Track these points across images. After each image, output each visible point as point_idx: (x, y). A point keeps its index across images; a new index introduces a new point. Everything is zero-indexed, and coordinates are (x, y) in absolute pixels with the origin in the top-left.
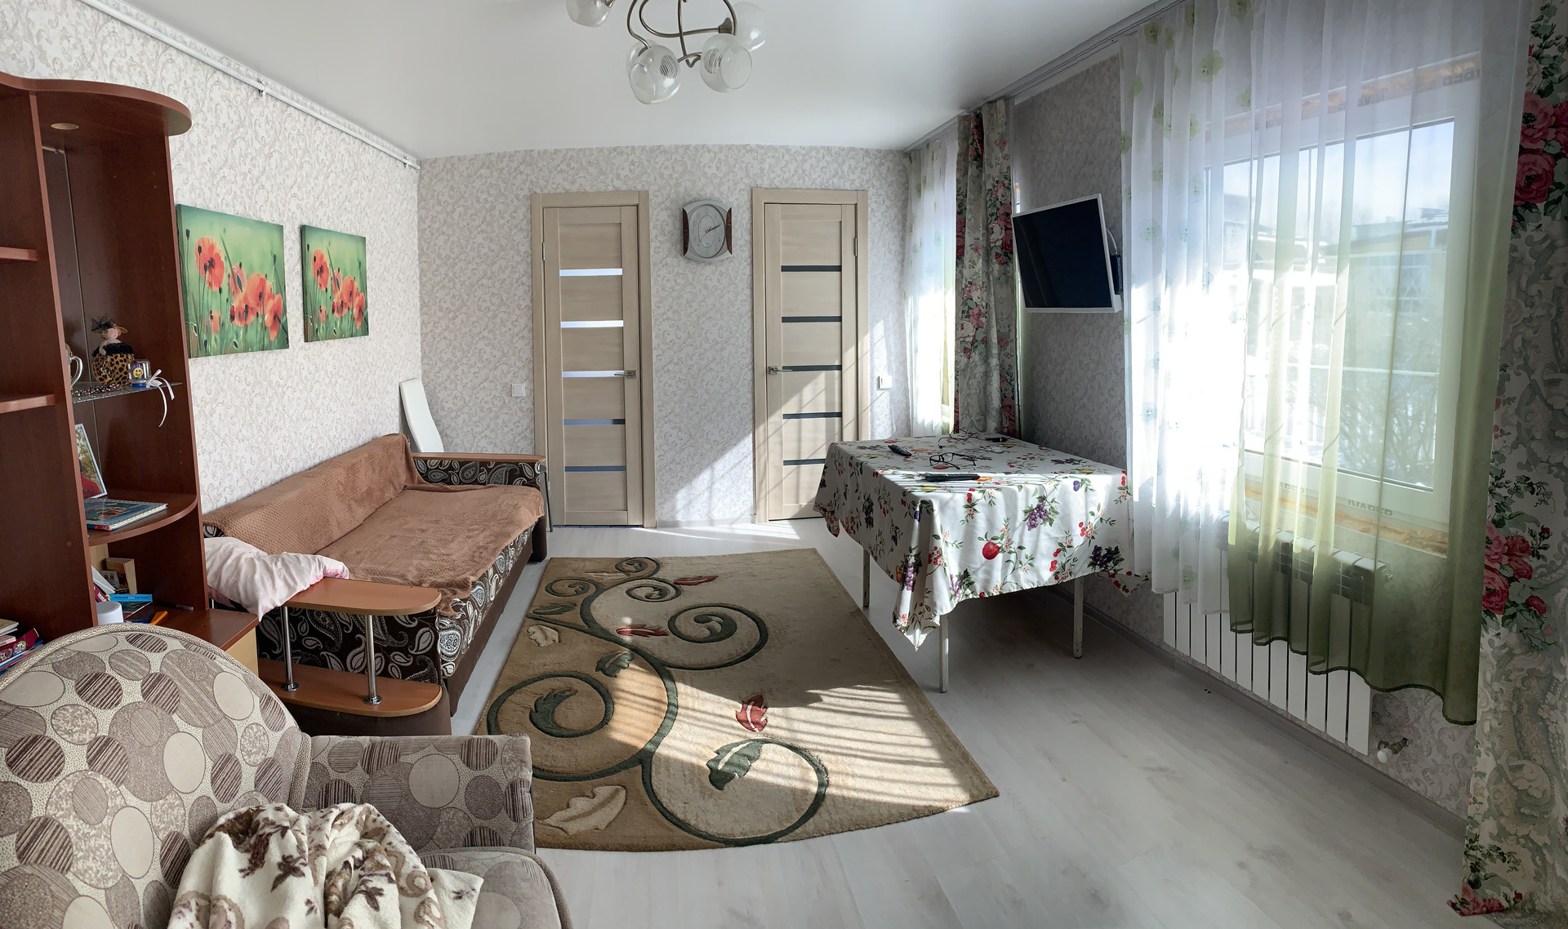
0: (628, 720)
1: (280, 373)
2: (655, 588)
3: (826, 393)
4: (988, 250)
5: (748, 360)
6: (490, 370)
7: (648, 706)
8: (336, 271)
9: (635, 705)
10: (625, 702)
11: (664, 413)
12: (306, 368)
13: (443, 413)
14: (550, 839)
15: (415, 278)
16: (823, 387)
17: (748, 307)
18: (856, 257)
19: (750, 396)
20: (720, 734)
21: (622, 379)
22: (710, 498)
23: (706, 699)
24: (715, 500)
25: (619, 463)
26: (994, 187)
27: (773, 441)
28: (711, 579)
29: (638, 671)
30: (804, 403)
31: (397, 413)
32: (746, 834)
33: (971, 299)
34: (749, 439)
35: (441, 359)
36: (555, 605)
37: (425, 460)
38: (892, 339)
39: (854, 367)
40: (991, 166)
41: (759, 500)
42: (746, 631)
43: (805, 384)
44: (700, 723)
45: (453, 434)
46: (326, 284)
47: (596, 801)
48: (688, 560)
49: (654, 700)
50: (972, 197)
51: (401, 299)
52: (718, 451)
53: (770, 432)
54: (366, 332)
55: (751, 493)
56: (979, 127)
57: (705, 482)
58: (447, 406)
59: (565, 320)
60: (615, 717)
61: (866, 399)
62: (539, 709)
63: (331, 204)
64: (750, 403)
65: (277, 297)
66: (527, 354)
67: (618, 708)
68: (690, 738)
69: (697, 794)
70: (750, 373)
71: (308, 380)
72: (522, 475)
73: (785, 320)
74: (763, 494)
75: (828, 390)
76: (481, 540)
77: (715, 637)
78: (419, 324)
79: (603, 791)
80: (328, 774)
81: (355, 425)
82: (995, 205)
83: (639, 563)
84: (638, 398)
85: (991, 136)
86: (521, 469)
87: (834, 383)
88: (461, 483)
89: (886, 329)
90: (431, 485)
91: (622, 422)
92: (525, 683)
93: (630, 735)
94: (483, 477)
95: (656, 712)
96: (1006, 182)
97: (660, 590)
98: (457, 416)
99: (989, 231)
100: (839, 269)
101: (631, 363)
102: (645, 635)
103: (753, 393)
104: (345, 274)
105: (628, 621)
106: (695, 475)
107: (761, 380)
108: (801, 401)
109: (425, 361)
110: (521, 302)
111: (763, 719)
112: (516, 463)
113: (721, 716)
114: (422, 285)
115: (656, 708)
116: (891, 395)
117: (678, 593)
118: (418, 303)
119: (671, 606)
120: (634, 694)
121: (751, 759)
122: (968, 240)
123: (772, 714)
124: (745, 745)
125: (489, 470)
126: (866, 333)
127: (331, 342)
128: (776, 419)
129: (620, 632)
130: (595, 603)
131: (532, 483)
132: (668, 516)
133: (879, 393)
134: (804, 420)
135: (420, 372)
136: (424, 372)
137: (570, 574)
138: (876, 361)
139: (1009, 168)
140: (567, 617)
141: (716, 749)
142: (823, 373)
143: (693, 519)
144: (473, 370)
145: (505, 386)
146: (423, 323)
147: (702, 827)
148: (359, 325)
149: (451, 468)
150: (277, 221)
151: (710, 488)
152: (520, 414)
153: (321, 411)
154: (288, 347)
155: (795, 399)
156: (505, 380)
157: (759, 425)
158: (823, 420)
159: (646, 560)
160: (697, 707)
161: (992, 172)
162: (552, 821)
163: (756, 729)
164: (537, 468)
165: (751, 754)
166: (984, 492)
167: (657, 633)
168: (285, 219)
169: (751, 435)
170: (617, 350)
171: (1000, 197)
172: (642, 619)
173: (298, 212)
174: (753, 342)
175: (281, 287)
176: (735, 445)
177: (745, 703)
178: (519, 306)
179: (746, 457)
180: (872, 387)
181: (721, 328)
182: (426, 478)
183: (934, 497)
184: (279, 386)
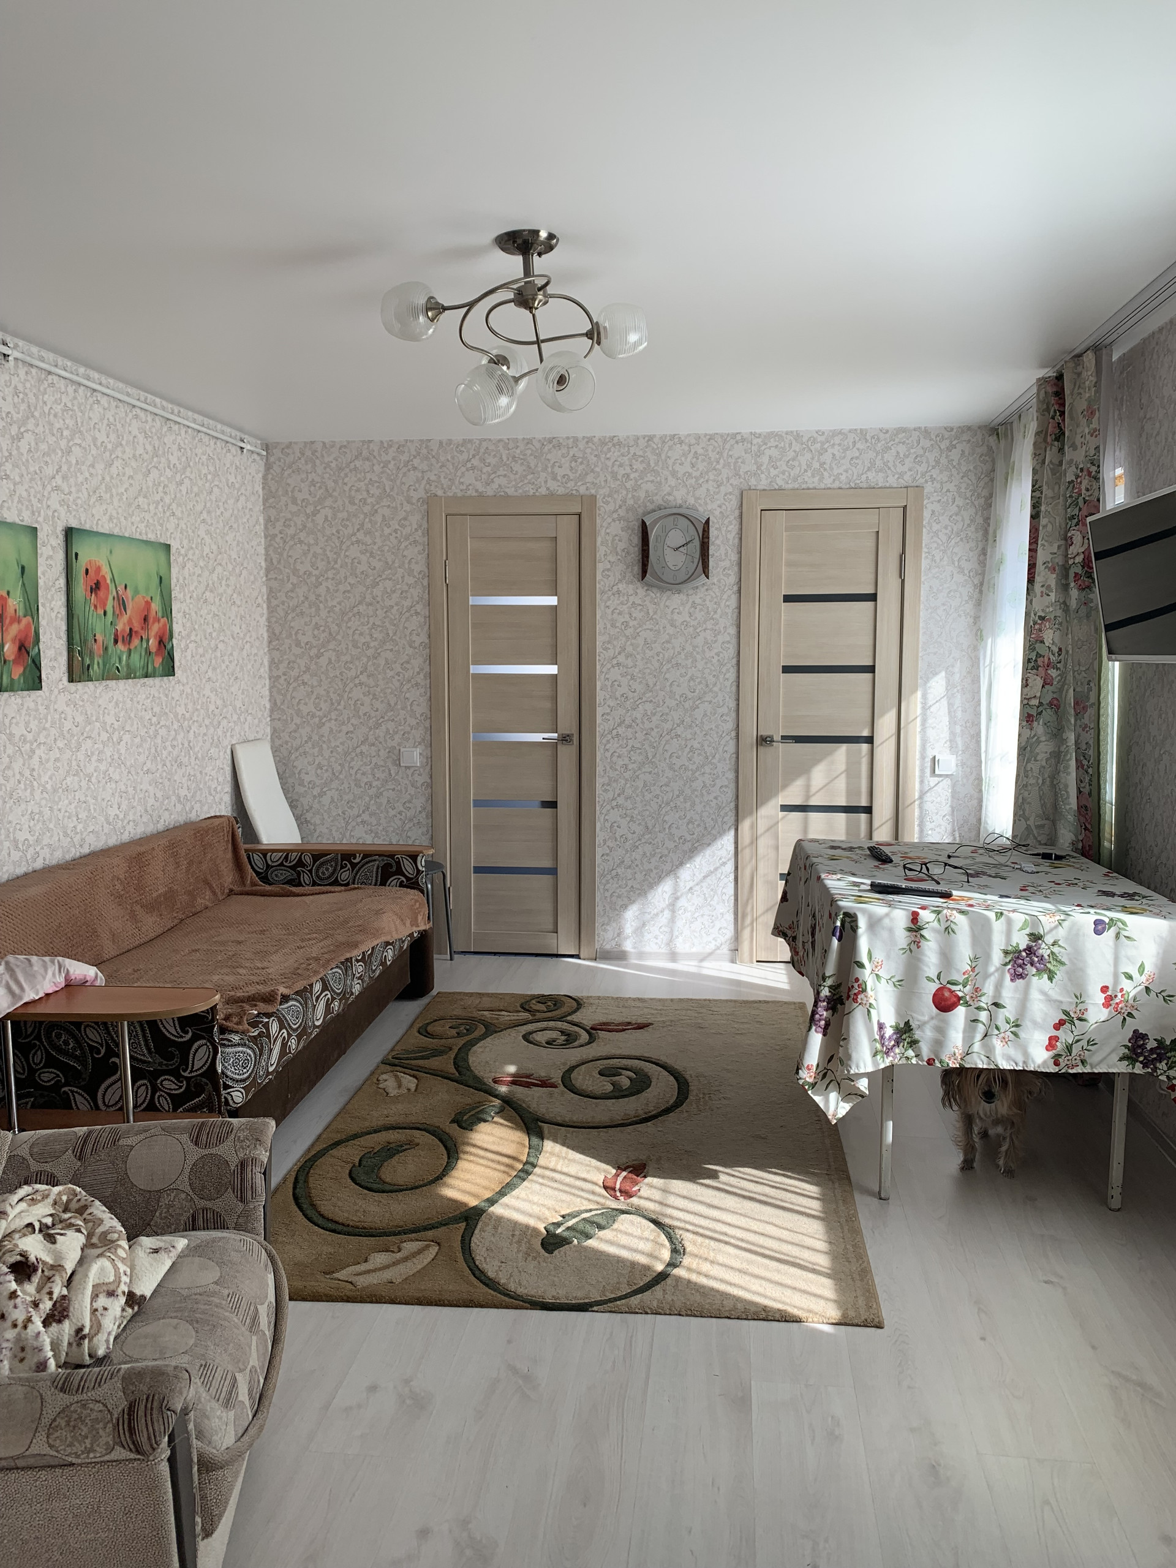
0: (468, 1176)
1: (27, 724)
2: (563, 1032)
3: (848, 777)
4: (1065, 569)
5: (730, 725)
6: (371, 729)
7: (499, 1162)
8: (121, 589)
9: (481, 1161)
10: (472, 1158)
11: (610, 795)
12: (69, 717)
13: (302, 790)
14: (333, 1292)
15: (260, 600)
16: (843, 767)
17: (732, 651)
18: (903, 582)
19: (731, 775)
20: (574, 1198)
21: (554, 746)
22: (672, 920)
23: (574, 1161)
24: (679, 924)
25: (547, 863)
26: (1077, 477)
27: (764, 843)
28: (641, 1027)
29: (501, 1124)
30: (813, 790)
31: (228, 788)
32: (559, 1299)
33: (1042, 642)
34: (730, 837)
35: (298, 712)
36: (425, 1049)
37: (264, 853)
38: (958, 701)
39: (893, 740)
40: (1074, 447)
41: (743, 928)
42: (662, 1088)
43: (816, 761)
44: (555, 1185)
45: (317, 820)
46: (104, 605)
47: (399, 1255)
48: (621, 1002)
49: (508, 1157)
50: (1050, 493)
51: (236, 630)
52: (685, 852)
53: (761, 828)
54: (169, 670)
55: (730, 917)
56: (1059, 394)
57: (666, 896)
58: (307, 778)
59: (475, 663)
60: (454, 1173)
61: (913, 787)
62: (364, 1163)
63: (116, 500)
64: (733, 786)
65: (24, 621)
66: (422, 708)
67: (461, 1164)
68: (536, 1199)
69: (520, 1255)
70: (732, 743)
71: (73, 735)
72: (399, 871)
73: (787, 669)
74: (748, 920)
75: (851, 772)
76: (315, 951)
77: (618, 1094)
78: (266, 663)
79: (410, 1247)
80: (28, 1166)
81: (151, 801)
82: (1077, 504)
83: (553, 1003)
84: (575, 771)
85: (1076, 403)
86: (398, 863)
87: (860, 763)
88: (314, 884)
89: (950, 685)
90: (268, 888)
91: (553, 805)
92: (355, 1136)
93: (464, 1192)
94: (345, 875)
95: (506, 1169)
96: (1093, 469)
97: (568, 1035)
98: (322, 794)
99: (1068, 541)
100: (873, 598)
101: (568, 724)
102: (528, 1085)
103: (737, 771)
104: (136, 591)
105: (512, 1069)
106: (652, 886)
107: (749, 754)
108: (808, 787)
109: (276, 716)
110: (414, 638)
111: (636, 1188)
112: (392, 855)
113: (585, 1180)
114: (271, 610)
115: (507, 1166)
116: (954, 786)
117: (592, 1039)
118: (265, 635)
119: (574, 1055)
120: (486, 1150)
121: (601, 1227)
122: (1042, 556)
123: (647, 1184)
124: (599, 1212)
125: (353, 865)
126: (916, 690)
127: (112, 683)
128: (769, 811)
129: (495, 1081)
130: (477, 1048)
131: (412, 884)
132: (613, 943)
133: (933, 781)
134: (813, 815)
135: (268, 730)
136: (274, 731)
137: (458, 1012)
138: (931, 733)
139: (1097, 448)
140: (434, 1063)
141: (563, 1213)
142: (844, 748)
143: (647, 949)
144: (345, 729)
145: (391, 750)
146: (272, 662)
147: (512, 1287)
148: (158, 661)
149: (300, 863)
150: (28, 521)
151: (672, 906)
152: (412, 791)
153: (93, 780)
154: (40, 688)
155: (799, 783)
156: (390, 743)
157: (744, 818)
158: (842, 816)
159: (563, 999)
160: (559, 1168)
161: (1076, 456)
162: (342, 1275)
163: (622, 1198)
164: (421, 863)
165: (603, 1222)
166: (938, 913)
167: (544, 1084)
168: (41, 519)
169: (732, 832)
170: (548, 705)
171: (1084, 491)
172: (530, 1067)
173: (62, 511)
174: (738, 700)
175: (32, 608)
176: (709, 845)
177: (620, 1168)
178: (411, 644)
179: (724, 864)
180: (922, 771)
181: (692, 679)
182: (264, 878)
183: (863, 911)
184: (25, 741)
